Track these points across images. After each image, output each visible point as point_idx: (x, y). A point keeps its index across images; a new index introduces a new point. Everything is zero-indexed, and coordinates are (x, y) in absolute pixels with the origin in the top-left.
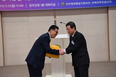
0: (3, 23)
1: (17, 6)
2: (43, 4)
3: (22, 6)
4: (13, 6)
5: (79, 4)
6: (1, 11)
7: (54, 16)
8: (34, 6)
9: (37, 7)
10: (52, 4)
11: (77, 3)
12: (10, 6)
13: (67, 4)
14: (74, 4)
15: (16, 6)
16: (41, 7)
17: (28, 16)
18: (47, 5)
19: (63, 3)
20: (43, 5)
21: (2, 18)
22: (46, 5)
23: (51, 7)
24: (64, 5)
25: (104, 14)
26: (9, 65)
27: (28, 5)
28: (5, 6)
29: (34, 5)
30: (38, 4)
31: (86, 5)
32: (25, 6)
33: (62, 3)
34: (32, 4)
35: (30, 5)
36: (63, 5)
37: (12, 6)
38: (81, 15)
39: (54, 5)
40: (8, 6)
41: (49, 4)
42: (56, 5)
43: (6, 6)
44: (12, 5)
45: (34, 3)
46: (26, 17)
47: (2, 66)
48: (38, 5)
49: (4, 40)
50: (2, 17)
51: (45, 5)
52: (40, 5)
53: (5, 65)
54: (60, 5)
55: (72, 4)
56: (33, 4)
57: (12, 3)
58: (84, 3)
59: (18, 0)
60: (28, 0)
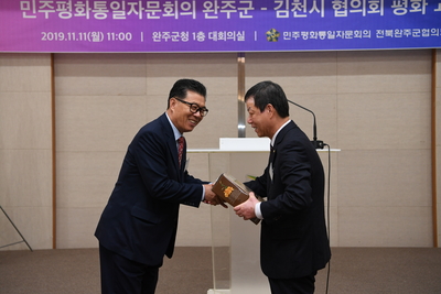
0: (57, 97)
1: (111, 36)
2: (201, 33)
3: (126, 36)
4: (96, 37)
5: (331, 37)
6: (53, 55)
7: (237, 78)
8: (170, 40)
9: (180, 44)
10: (231, 35)
11: (322, 34)
12: (83, 36)
13: (286, 34)
14: (313, 35)
15: (106, 36)
16: (193, 43)
17: (145, 74)
18: (215, 36)
19: (274, 31)
20: (201, 36)
21: (56, 78)
22: (212, 36)
23: (229, 43)
24: (277, 38)
25: (418, 76)
26: (70, 247)
27: (149, 36)
28: (66, 36)
29: (171, 34)
30: (183, 33)
31: (354, 42)
32: (136, 37)
33: (269, 33)
34: (162, 31)
35: (156, 36)
36: (271, 40)
37: (91, 38)
38: (334, 77)
39: (241, 38)
40: (77, 36)
41: (221, 33)
42: (249, 36)
43: (72, 35)
44: (94, 34)
45: (171, 30)
46: (138, 76)
47: (48, 250)
48: (185, 36)
49: (57, 156)
50: (54, 74)
51: (207, 35)
52: (191, 36)
53: (59, 246)
54: (262, 36)
55: (305, 34)
56: (166, 33)
57: (93, 25)
58: (349, 34)
59: (115, 17)
60: (149, 17)
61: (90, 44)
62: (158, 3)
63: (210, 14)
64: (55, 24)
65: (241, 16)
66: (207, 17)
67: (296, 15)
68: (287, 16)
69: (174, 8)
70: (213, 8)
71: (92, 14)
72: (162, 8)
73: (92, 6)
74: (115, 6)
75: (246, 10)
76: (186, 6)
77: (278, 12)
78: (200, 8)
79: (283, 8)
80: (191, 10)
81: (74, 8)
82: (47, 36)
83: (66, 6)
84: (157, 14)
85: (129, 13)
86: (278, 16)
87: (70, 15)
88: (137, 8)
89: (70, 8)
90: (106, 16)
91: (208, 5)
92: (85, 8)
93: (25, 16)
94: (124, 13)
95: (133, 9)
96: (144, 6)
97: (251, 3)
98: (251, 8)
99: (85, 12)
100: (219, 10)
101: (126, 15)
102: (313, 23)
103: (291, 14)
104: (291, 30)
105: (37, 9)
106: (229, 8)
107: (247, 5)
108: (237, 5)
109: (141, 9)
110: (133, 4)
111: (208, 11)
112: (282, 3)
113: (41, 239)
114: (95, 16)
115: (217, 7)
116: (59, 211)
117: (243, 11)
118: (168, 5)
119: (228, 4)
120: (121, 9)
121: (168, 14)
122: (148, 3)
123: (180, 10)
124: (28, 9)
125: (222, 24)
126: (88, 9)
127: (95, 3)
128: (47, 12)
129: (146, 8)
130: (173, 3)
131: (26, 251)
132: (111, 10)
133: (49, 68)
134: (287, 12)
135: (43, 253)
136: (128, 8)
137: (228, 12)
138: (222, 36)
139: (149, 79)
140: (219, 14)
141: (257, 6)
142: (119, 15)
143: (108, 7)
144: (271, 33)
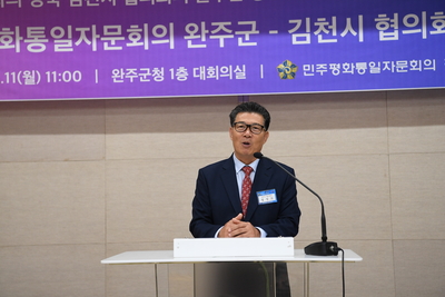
1: (52, 76)
2: (182, 69)
3: (75, 76)
4: (30, 78)
5: (375, 70)
8: (137, 80)
9: (152, 85)
10: (227, 71)
11: (361, 66)
12: (12, 77)
13: (306, 67)
14: (348, 68)
15: (44, 77)
16: (170, 83)
18: (203, 72)
19: (289, 63)
20: (182, 74)
22: (198, 73)
23: (224, 83)
24: (293, 74)
27: (106, 75)
29: (138, 72)
30: (156, 70)
31: (411, 76)
32: (88, 76)
33: (281, 66)
34: (125, 67)
35: (118, 76)
36: (285, 77)
37: (23, 80)
38: (384, 129)
39: (241, 75)
40: (3, 77)
41: (211, 69)
42: (252, 72)
44: (27, 74)
45: (138, 66)
46: (93, 132)
48: (158, 74)
51: (190, 72)
52: (167, 74)
54: (272, 73)
55: (335, 68)
56: (131, 71)
57: (25, 61)
58: (401, 65)
59: (57, 49)
60: (106, 47)
61: (22, 89)
62: (119, 27)
63: (194, 41)
65: (240, 43)
66: (190, 45)
67: (320, 40)
68: (308, 41)
69: (142, 34)
70: (199, 33)
71: (23, 46)
72: (125, 34)
73: (24, 34)
74: (58, 33)
75: (247, 34)
76: (160, 31)
77: (294, 36)
78: (180, 33)
79: (302, 30)
80: (167, 37)
84: (117, 43)
85: (78, 43)
86: (295, 42)
88: (89, 35)
90: (44, 48)
91: (192, 29)
92: (14, 36)
94: (70, 43)
95: (83, 37)
96: (100, 32)
97: (254, 23)
98: (254, 31)
99: (14, 43)
100: (207, 35)
101: (74, 46)
103: (314, 38)
104: (314, 62)
106: (222, 32)
107: (249, 28)
108: (234, 28)
109: (95, 36)
110: (83, 30)
111: (192, 37)
112: (299, 22)
114: (29, 48)
115: (204, 31)
117: (243, 36)
118: (134, 29)
119: (221, 25)
120: (65, 37)
121: (135, 43)
122: (106, 28)
123: (151, 37)
125: (212, 56)
126: (18, 39)
127: (29, 29)
129: (102, 35)
130: (141, 27)
132: (52, 39)
134: (308, 36)
136: (76, 36)
137: (222, 38)
138: (212, 72)
139: (107, 136)
140: (208, 41)
141: (263, 29)
142: (63, 46)
143: (48, 35)
144: (285, 67)
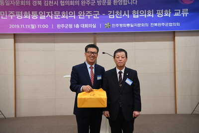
0: (16, 52)
1: (39, 26)
2: (77, 25)
3: (46, 26)
4: (33, 27)
5: (132, 26)
6: (14, 34)
8: (64, 28)
9: (69, 29)
10: (90, 26)
11: (128, 25)
12: (28, 26)
13: (113, 25)
14: (124, 25)
15: (37, 26)
16: (74, 29)
17: (54, 42)
18: (83, 26)
20: (77, 26)
21: (16, 44)
23: (90, 29)
24: (109, 27)
25: (168, 42)
26: (22, 116)
27: (55, 26)
28: (20, 26)
29: (65, 25)
30: (70, 25)
31: (142, 28)
32: (50, 26)
33: (106, 24)
34: (61, 24)
35: (59, 26)
36: (107, 28)
37: (31, 27)
38: (134, 43)
39: (95, 27)
40: (25, 26)
41: (86, 25)
42: (98, 26)
43: (22, 26)
44: (32, 25)
45: (65, 23)
46: (51, 43)
47: (13, 118)
48: (71, 26)
49: (17, 77)
50: (15, 42)
51: (80, 26)
52: (73, 26)
53: (18, 116)
54: (103, 26)
55: (121, 25)
56: (63, 25)
57: (31, 22)
58: (139, 25)
59: (41, 18)
60: (55, 18)
61: (31, 30)
62: (59, 12)
63: (81, 17)
64: (15, 21)
65: (94, 18)
66: (80, 18)
67: (117, 17)
69: (66, 14)
70: (82, 14)
71: (31, 17)
72: (61, 14)
73: (31, 14)
74: (41, 13)
75: (96, 15)
76: (71, 13)
77: (110, 16)
78: (77, 14)
79: (112, 14)
80: (73, 15)
81: (23, 14)
82: (12, 26)
83: (20, 14)
84: (59, 17)
85: (47, 16)
86: (110, 18)
87: (22, 17)
88: (50, 14)
89: (22, 14)
90: (37, 18)
91: (80, 13)
92: (28, 14)
93: (2, 18)
94: (45, 16)
95: (48, 15)
96: (53, 13)
97: (98, 12)
98: (98, 14)
100: (85, 15)
102: (124, 20)
103: (115, 16)
104: (115, 23)
105: (8, 15)
106: (89, 14)
107: (97, 13)
108: (93, 13)
109: (52, 15)
110: (48, 13)
111: (80, 15)
112: (111, 12)
113: (10, 113)
114: (33, 18)
115: (84, 14)
116: (17, 101)
118: (63, 13)
119: (89, 12)
120: (43, 15)
121: (64, 17)
122: (55, 12)
123: (68, 15)
124: (4, 15)
125: (86, 21)
126: (29, 15)
127: (32, 12)
128: (12, 16)
130: (66, 12)
131: (3, 118)
133: (13, 39)
135: (10, 119)
136: (46, 14)
137: (89, 16)
138: (86, 26)
139: (56, 44)
140: (85, 17)
141: (101, 13)
142: (43, 17)
143: (38, 14)
144: (107, 25)
